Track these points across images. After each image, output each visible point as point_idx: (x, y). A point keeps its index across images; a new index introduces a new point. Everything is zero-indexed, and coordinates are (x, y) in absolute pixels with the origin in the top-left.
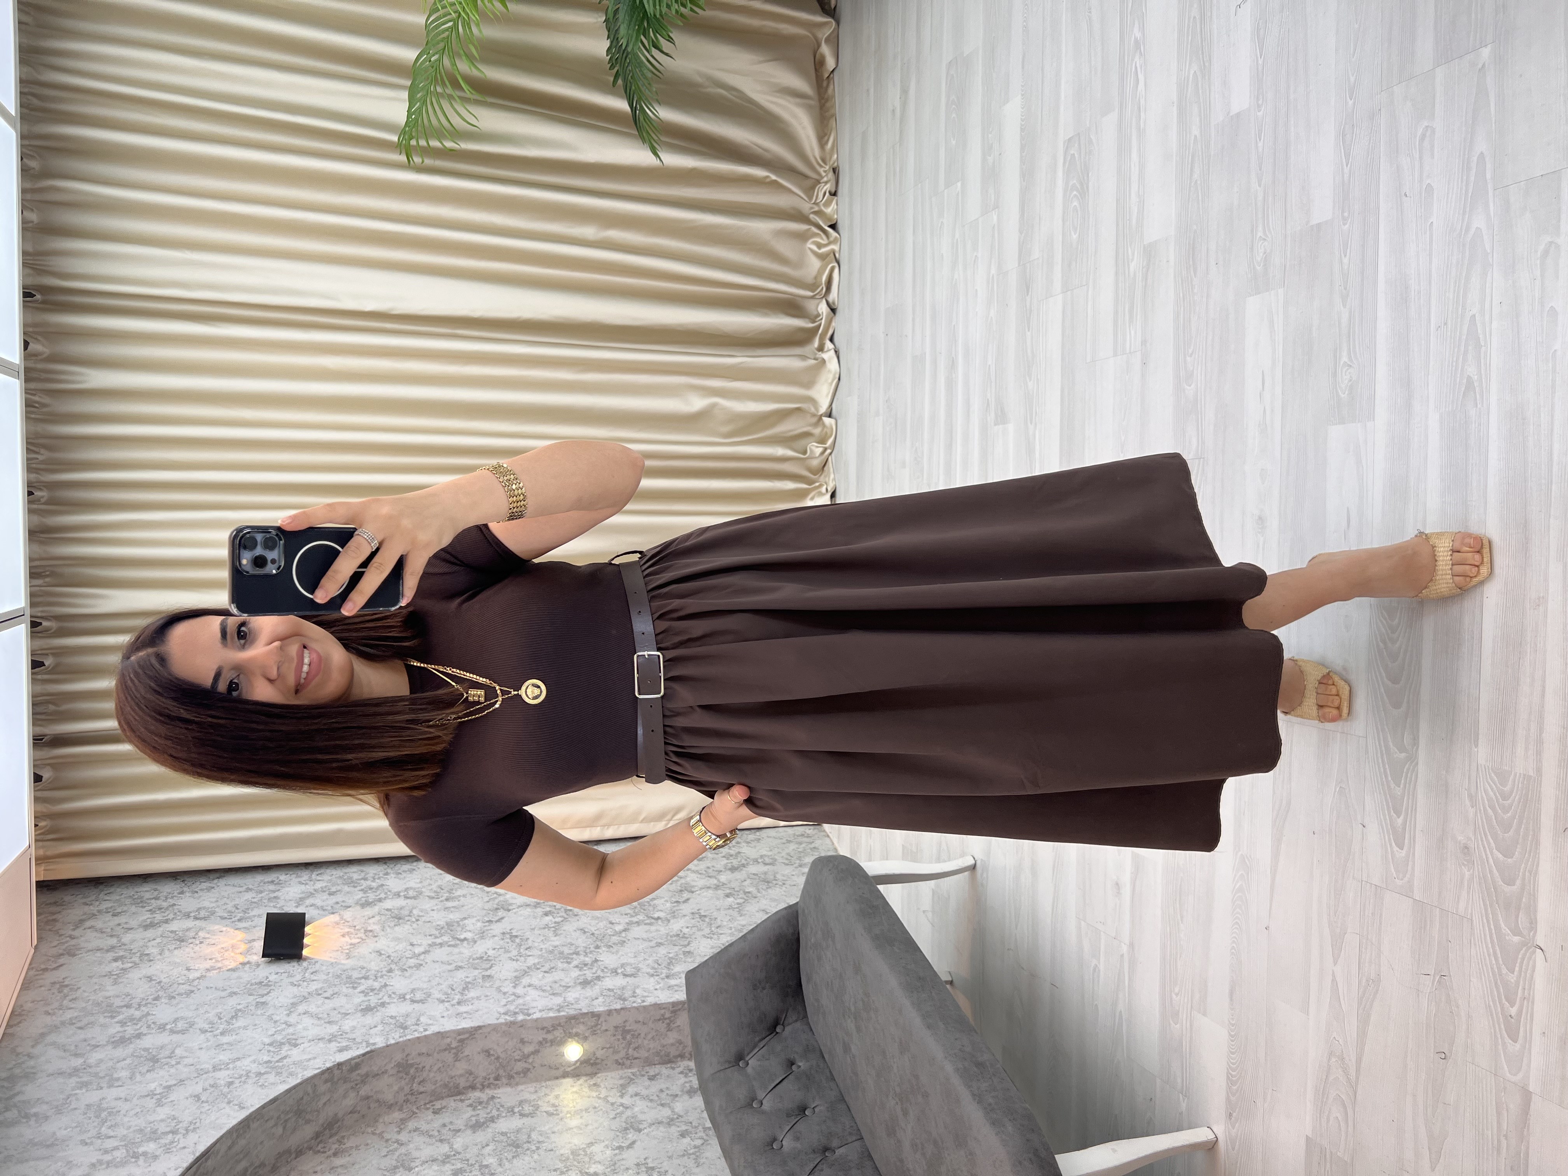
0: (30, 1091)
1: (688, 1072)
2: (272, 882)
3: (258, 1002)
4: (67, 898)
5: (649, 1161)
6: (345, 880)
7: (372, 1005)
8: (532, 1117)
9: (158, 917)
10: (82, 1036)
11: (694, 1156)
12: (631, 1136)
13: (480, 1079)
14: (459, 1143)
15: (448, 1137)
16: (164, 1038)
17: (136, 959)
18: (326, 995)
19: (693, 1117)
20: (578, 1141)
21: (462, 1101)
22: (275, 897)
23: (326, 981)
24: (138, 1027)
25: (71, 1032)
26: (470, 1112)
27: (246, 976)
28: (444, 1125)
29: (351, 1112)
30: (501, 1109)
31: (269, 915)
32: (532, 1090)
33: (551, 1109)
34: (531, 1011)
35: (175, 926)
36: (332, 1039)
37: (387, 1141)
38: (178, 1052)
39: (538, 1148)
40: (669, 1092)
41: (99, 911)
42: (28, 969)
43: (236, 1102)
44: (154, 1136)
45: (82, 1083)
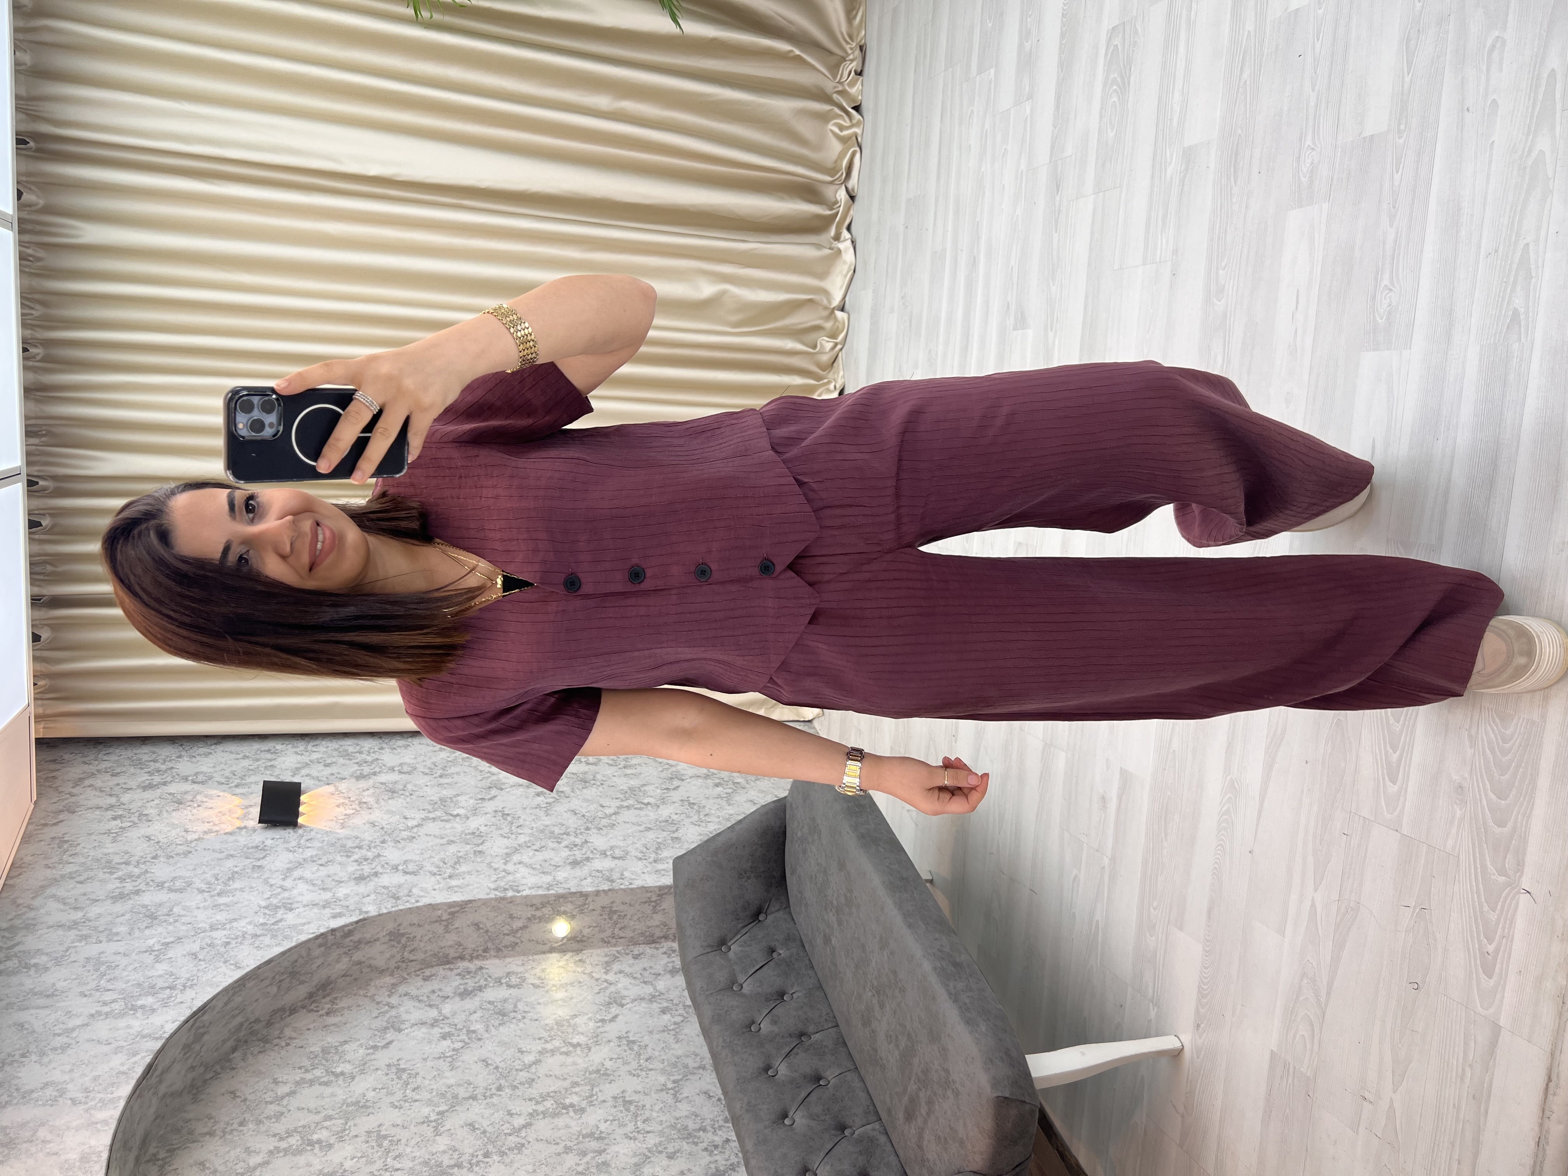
0: (30, 942)
1: (671, 952)
2: (269, 751)
3: (254, 866)
4: (67, 757)
5: (631, 1035)
6: (340, 752)
7: (366, 874)
8: (519, 988)
9: (157, 779)
10: (82, 891)
11: (672, 1032)
12: (614, 1010)
13: (469, 951)
14: (447, 1009)
15: (437, 1003)
16: (162, 896)
17: (136, 820)
18: (320, 862)
19: (674, 994)
20: (562, 1013)
21: (451, 970)
22: (271, 766)
23: (321, 848)
24: (138, 883)
25: (72, 886)
26: (457, 982)
27: (243, 839)
28: (433, 992)
29: (343, 976)
30: (489, 979)
31: (264, 781)
32: (520, 962)
33: (537, 982)
34: (520, 888)
35: (173, 788)
36: (326, 905)
37: (378, 1003)
38: (176, 910)
39: (524, 1018)
40: (653, 971)
41: (98, 771)
42: (28, 824)
43: (232, 962)
44: (153, 990)
45: (81, 936)
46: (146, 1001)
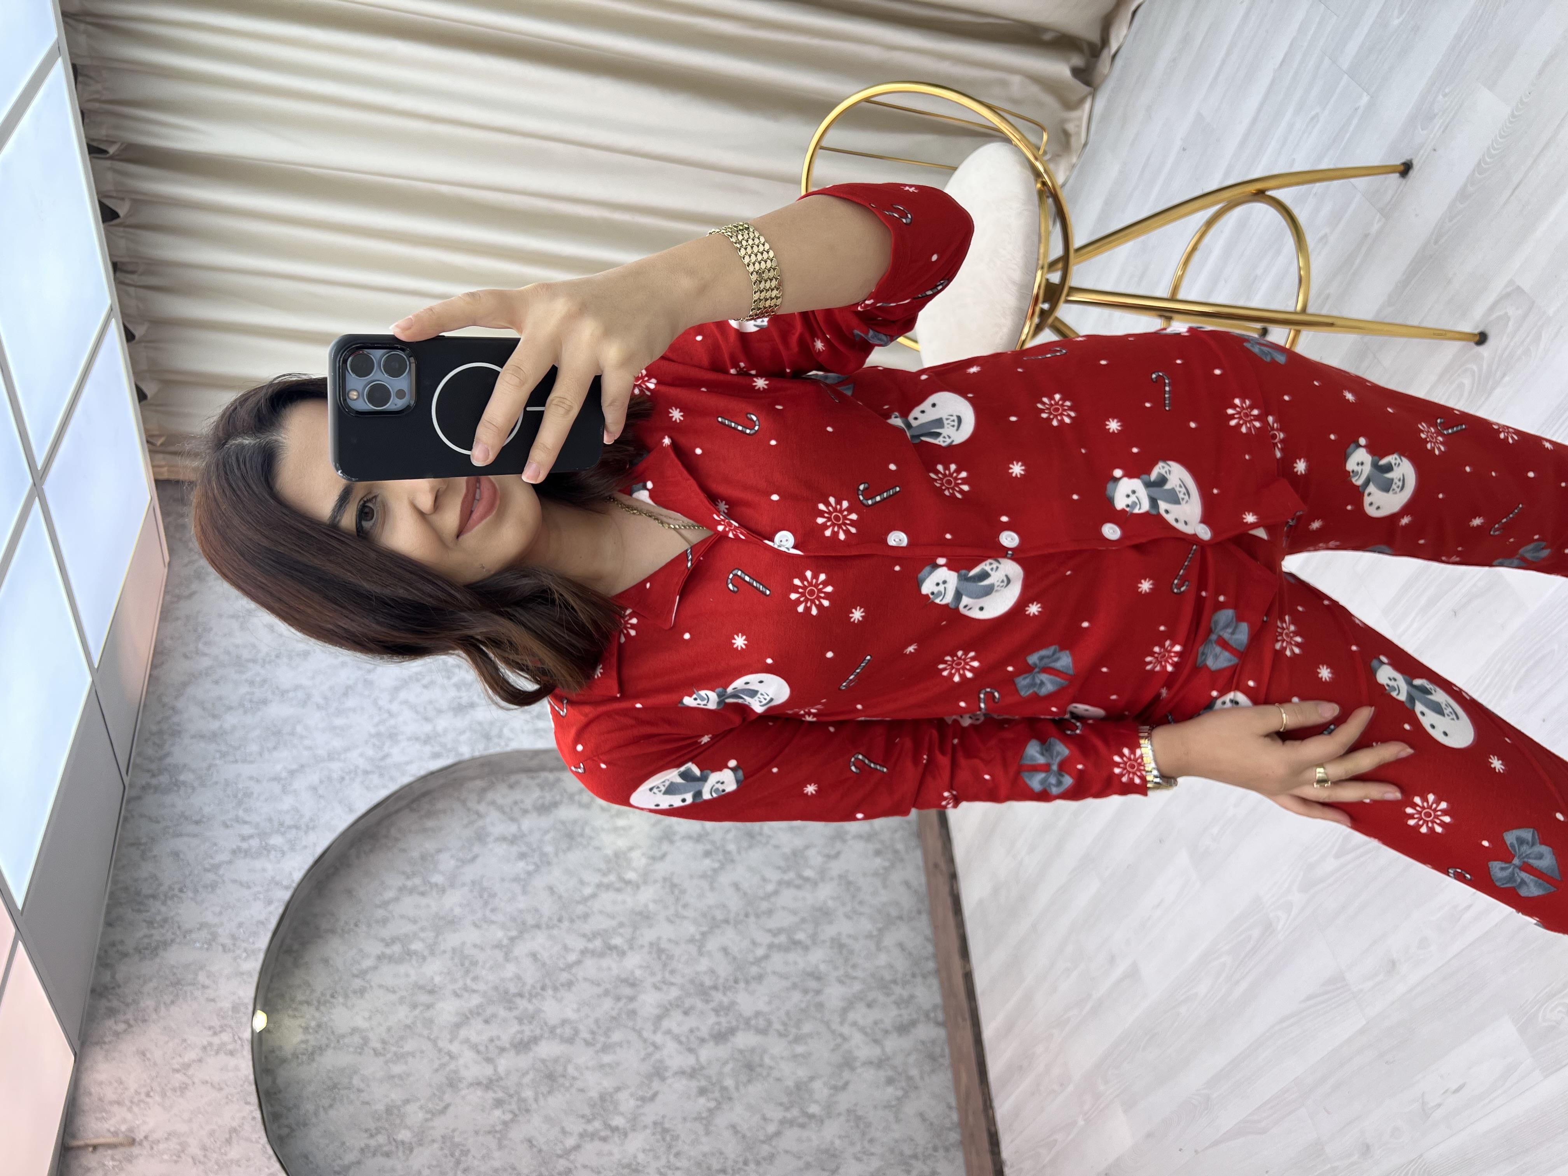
0: (177, 753)
10: (217, 693)
14: (527, 823)
16: (286, 710)
21: (533, 778)
24: (264, 690)
25: (209, 686)
26: (536, 793)
36: (427, 740)
38: (299, 729)
39: (589, 844)
42: (165, 592)
43: (345, 803)
45: (220, 752)
46: (276, 840)
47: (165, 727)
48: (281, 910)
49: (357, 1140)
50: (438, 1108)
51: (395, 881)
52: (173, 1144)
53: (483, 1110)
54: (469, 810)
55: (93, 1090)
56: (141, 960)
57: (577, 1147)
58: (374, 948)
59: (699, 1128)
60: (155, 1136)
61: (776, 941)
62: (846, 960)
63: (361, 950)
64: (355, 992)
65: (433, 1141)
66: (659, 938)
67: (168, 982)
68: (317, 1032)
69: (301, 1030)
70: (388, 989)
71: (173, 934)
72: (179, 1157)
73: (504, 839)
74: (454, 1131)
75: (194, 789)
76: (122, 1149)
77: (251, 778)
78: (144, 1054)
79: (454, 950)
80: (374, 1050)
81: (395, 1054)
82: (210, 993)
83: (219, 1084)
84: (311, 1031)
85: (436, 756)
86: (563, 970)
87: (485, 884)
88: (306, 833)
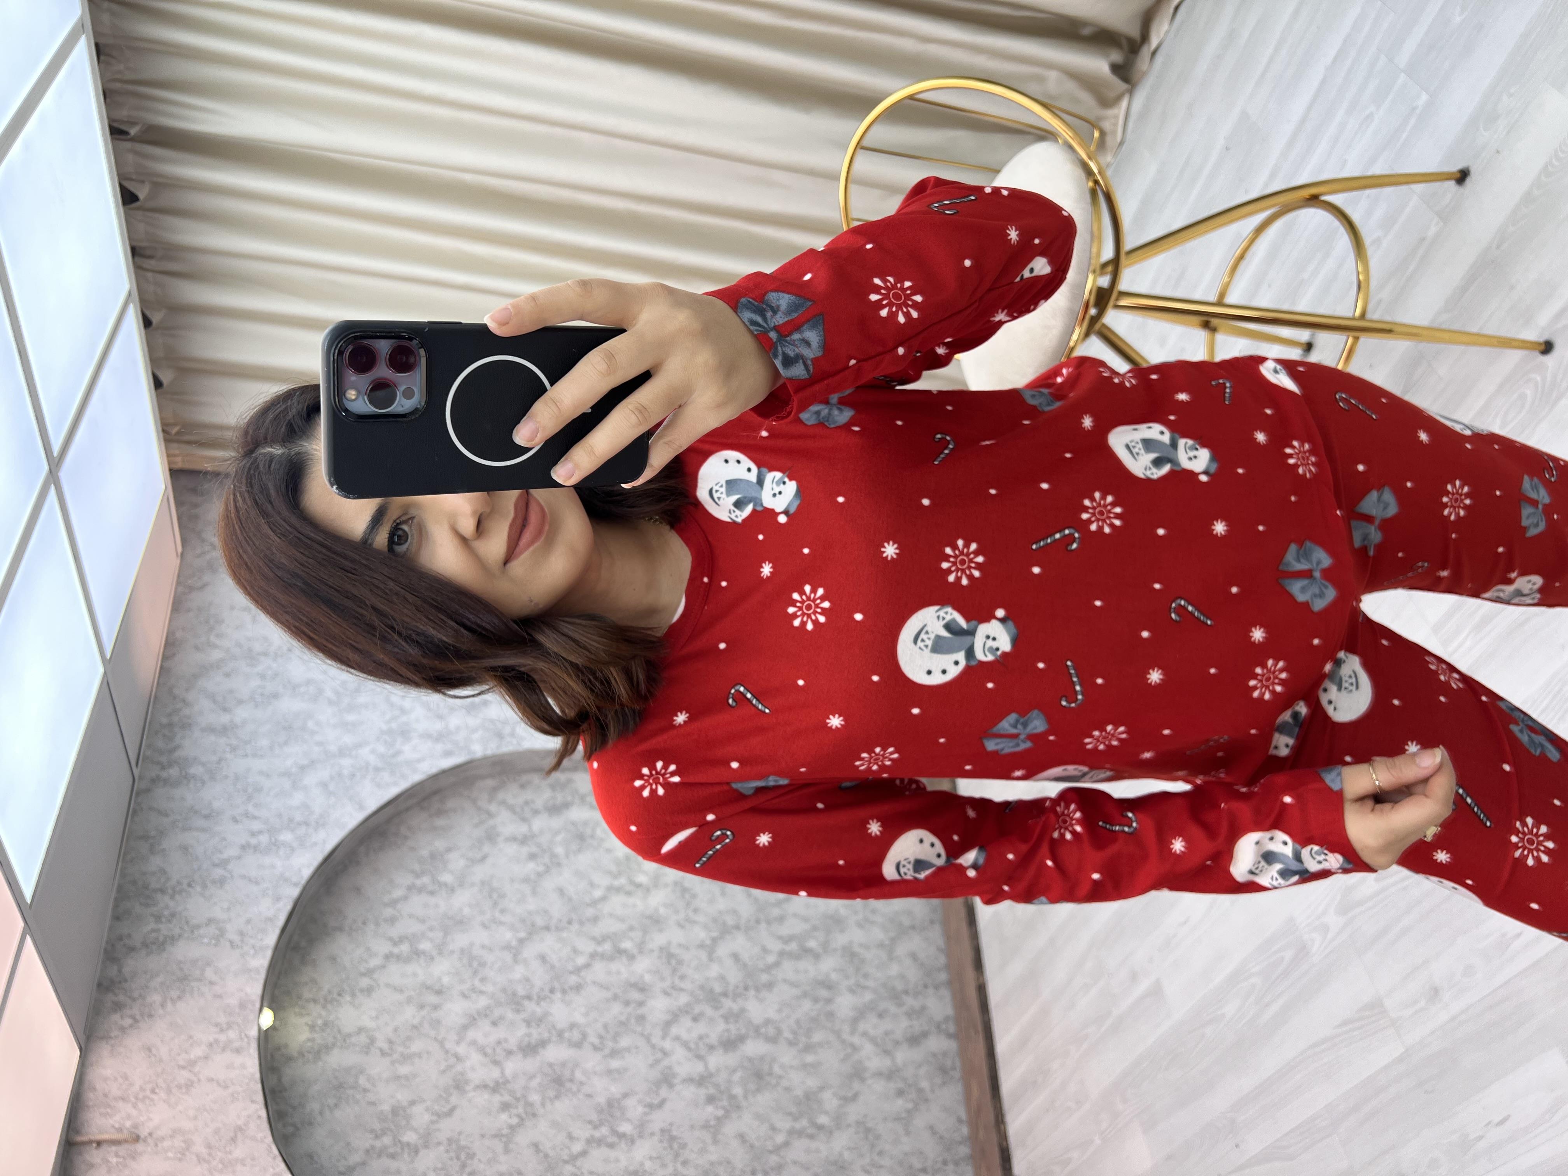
42: (177, 585)
43: (356, 799)
45: (231, 746)
46: (286, 837)
47: (176, 719)
48: (289, 907)
49: (362, 1141)
50: (445, 1110)
51: (403, 880)
52: (178, 1142)
53: (489, 1113)
54: (479, 809)
55: (98, 1086)
56: (148, 954)
57: (584, 1153)
58: (382, 947)
59: (707, 1137)
60: (160, 1133)
61: (787, 948)
62: (858, 970)
63: (368, 949)
64: (362, 991)
65: (439, 1144)
66: (669, 943)
67: (174, 978)
68: (323, 1030)
69: (307, 1028)
70: (395, 989)
71: (181, 928)
72: (183, 1154)
73: (513, 839)
74: (460, 1133)
75: (203, 783)
76: (126, 1146)
77: (261, 773)
78: (149, 1050)
79: (462, 951)
80: (381, 1050)
81: (402, 1055)
82: (217, 989)
83: (224, 1082)
84: (317, 1029)
85: (448, 754)
86: (571, 973)
87: (495, 884)
88: (316, 830)
